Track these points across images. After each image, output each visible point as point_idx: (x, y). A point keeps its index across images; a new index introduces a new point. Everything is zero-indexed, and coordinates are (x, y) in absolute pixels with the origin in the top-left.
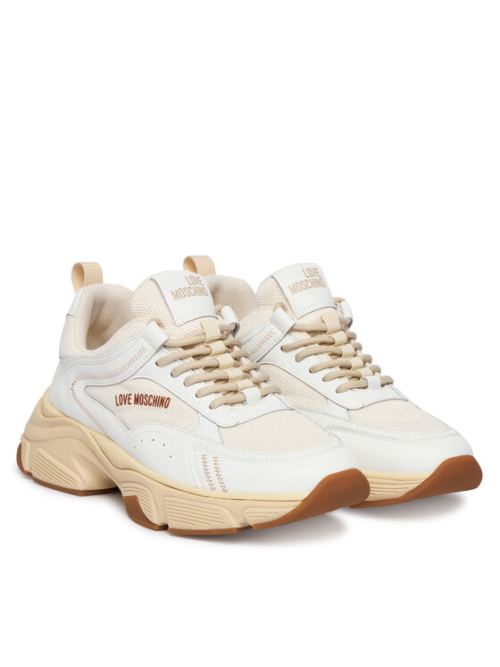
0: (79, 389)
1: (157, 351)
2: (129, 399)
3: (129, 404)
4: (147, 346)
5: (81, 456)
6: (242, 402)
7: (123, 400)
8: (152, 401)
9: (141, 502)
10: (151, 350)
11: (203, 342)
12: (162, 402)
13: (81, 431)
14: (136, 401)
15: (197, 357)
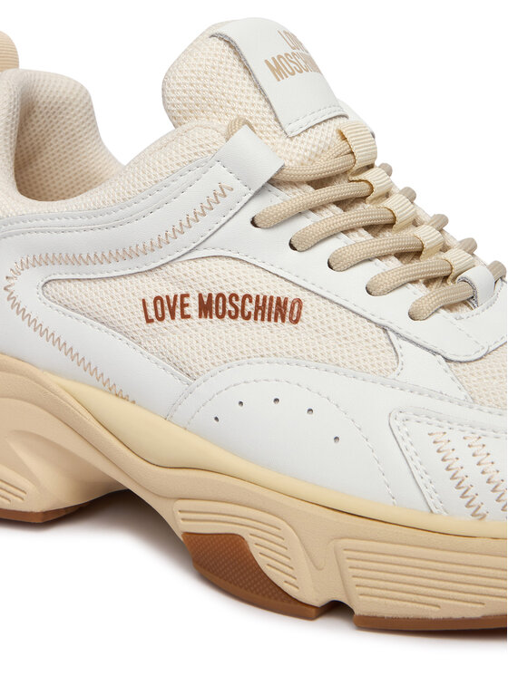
0: (28, 287)
1: (257, 193)
2: (183, 306)
3: (184, 316)
4: (229, 180)
5: (38, 438)
6: (465, 303)
7: (167, 308)
8: (250, 307)
9: (255, 551)
10: (242, 192)
11: (345, 173)
12: (279, 310)
13: (39, 382)
14: (206, 308)
15: (344, 203)
